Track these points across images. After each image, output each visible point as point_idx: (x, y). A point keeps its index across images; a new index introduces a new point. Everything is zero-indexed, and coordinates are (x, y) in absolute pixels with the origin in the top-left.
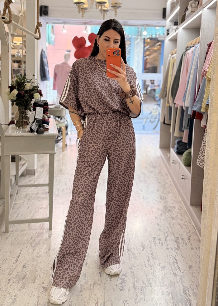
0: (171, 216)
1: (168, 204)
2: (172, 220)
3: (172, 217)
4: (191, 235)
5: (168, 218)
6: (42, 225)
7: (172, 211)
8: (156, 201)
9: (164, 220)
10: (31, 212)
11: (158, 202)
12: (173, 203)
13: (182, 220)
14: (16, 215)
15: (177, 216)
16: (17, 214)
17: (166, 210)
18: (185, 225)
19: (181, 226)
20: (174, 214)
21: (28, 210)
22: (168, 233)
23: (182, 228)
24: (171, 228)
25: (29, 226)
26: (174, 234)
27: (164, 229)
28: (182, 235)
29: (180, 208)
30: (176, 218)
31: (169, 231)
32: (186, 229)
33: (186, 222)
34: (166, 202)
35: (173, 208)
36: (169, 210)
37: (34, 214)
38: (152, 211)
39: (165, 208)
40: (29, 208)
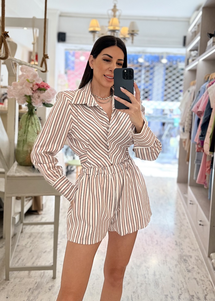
0: (186, 268)
1: (184, 252)
2: (187, 273)
3: (187, 270)
4: (208, 293)
5: (183, 270)
6: (42, 274)
7: (188, 261)
8: (171, 247)
9: (178, 273)
10: (33, 257)
11: (173, 249)
12: (189, 251)
13: (199, 273)
14: (17, 260)
15: (193, 268)
16: (18, 258)
17: (181, 259)
18: (202, 280)
19: (197, 281)
20: (189, 265)
21: (30, 254)
22: (183, 289)
23: (198, 283)
24: (186, 284)
25: (29, 275)
26: (188, 291)
28: (198, 292)
29: (197, 258)
30: (192, 271)
31: (183, 287)
33: (203, 276)
34: (182, 249)
35: (189, 257)
37: (36, 259)
38: (166, 261)
40: (32, 252)
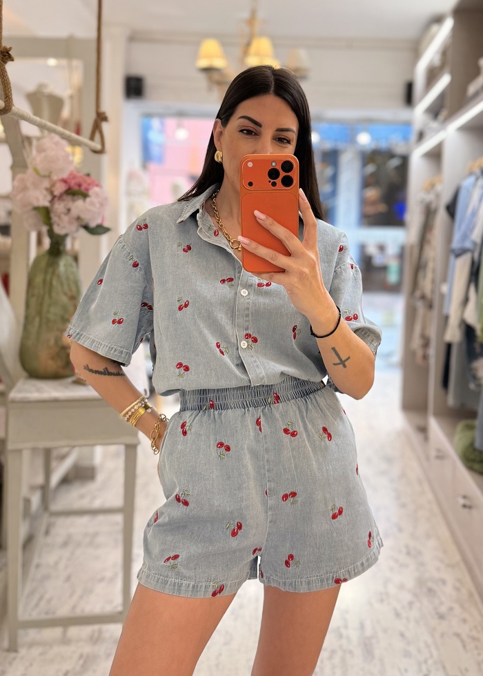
0: (435, 609)
1: (426, 571)
2: (438, 621)
3: (437, 613)
5: (429, 616)
7: (439, 592)
8: (397, 561)
9: (418, 623)
11: (401, 565)
12: (438, 569)
13: (465, 621)
15: (451, 609)
17: (421, 589)
18: (474, 639)
19: (463, 642)
20: (442, 603)
22: (430, 662)
23: (464, 646)
24: (438, 648)
26: (444, 668)
27: (419, 651)
28: (467, 670)
30: (449, 615)
31: (432, 656)
32: (476, 652)
33: (475, 627)
34: (422, 564)
35: (440, 583)
36: (430, 591)
38: (387, 594)
39: (420, 582)
40: (71, 579)
